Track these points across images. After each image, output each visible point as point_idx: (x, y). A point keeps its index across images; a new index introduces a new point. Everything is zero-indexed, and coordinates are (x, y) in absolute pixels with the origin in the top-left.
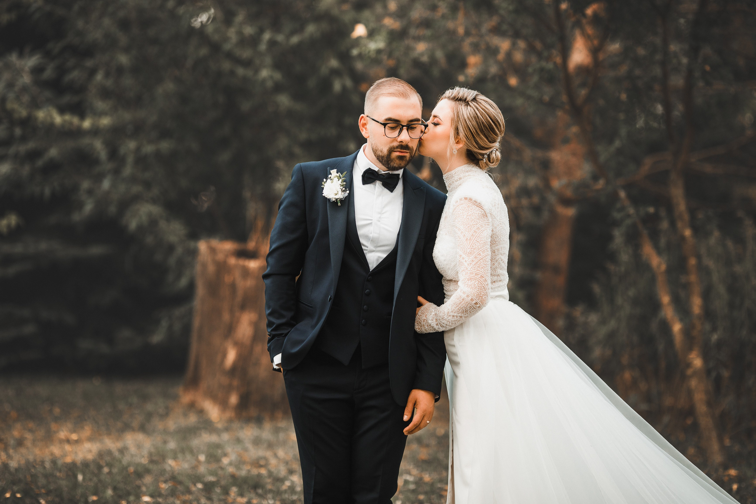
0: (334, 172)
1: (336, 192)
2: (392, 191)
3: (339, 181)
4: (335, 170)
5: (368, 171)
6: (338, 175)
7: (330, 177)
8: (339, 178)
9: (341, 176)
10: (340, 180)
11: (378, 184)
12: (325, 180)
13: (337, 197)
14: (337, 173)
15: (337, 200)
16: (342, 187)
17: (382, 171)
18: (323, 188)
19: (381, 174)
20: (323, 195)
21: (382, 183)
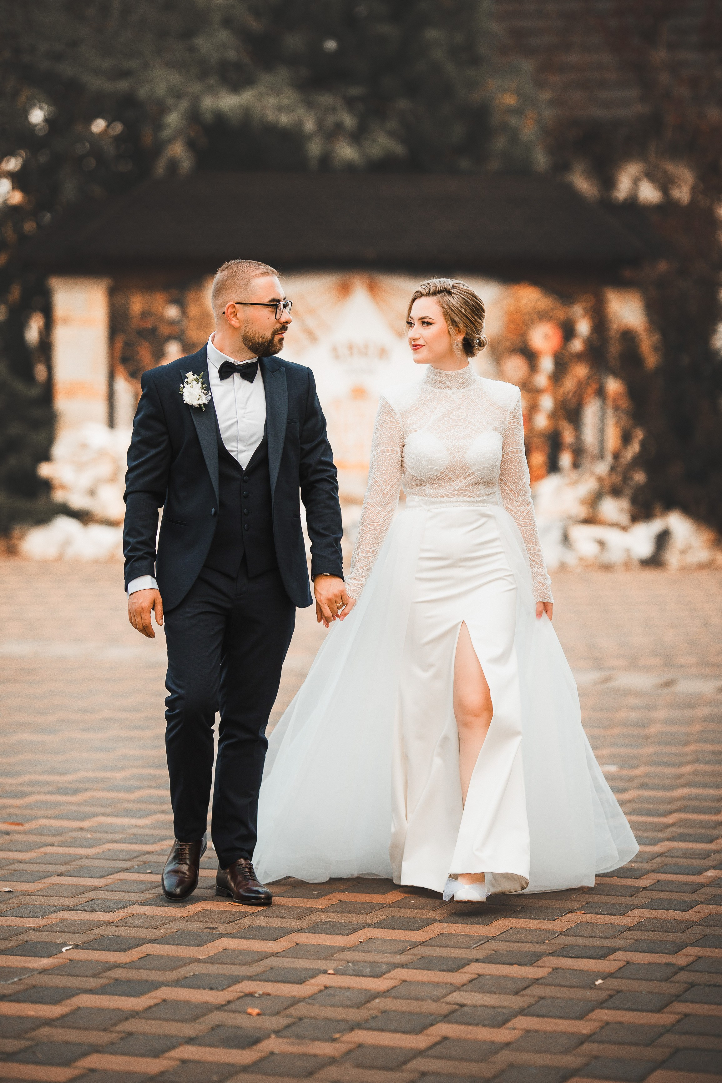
0: (190, 375)
1: (198, 397)
2: (252, 382)
3: (198, 383)
4: (191, 373)
5: (224, 364)
6: (195, 377)
7: (187, 382)
8: (197, 380)
9: (198, 378)
10: (200, 383)
11: (236, 377)
12: (182, 386)
13: (200, 402)
14: (194, 375)
15: (200, 405)
16: (203, 390)
17: (238, 362)
18: (182, 395)
19: (239, 365)
20: (185, 402)
21: (240, 374)
